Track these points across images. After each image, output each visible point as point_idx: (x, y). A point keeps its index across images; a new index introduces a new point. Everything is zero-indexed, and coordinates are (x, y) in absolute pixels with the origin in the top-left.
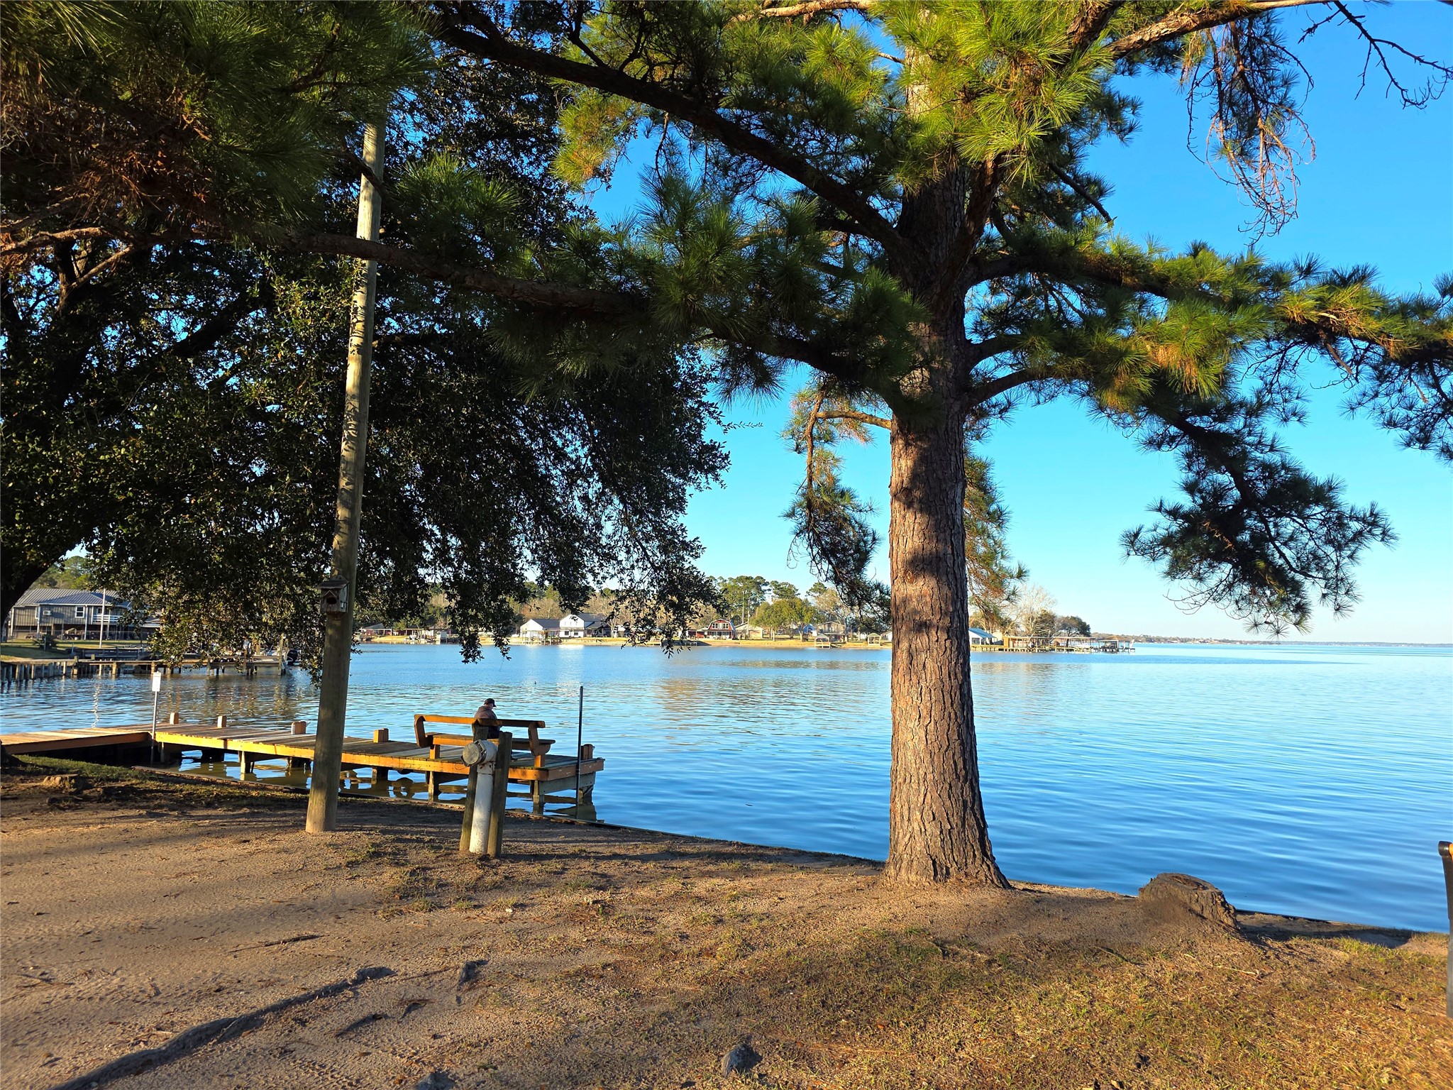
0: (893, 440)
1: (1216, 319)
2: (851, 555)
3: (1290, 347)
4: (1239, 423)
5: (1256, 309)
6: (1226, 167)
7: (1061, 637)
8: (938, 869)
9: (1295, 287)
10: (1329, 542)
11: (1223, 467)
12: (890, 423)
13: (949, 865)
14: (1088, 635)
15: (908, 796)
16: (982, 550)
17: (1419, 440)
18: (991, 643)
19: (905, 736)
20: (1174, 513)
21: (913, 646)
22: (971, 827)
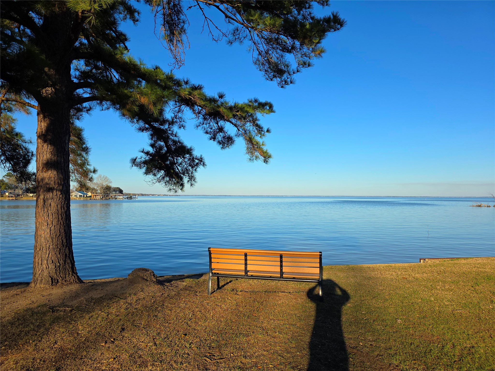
0: (38, 114)
1: (159, 91)
2: (21, 161)
3: (182, 105)
4: (166, 126)
5: (171, 91)
6: (165, 43)
7: (113, 194)
8: (54, 281)
9: (183, 87)
10: (190, 165)
11: (162, 140)
12: (37, 107)
13: (58, 279)
14: (122, 193)
15: (41, 255)
16: (79, 162)
17: (213, 138)
18: (87, 197)
19: (41, 232)
20: (147, 153)
21: (46, 197)
22: (68, 263)
